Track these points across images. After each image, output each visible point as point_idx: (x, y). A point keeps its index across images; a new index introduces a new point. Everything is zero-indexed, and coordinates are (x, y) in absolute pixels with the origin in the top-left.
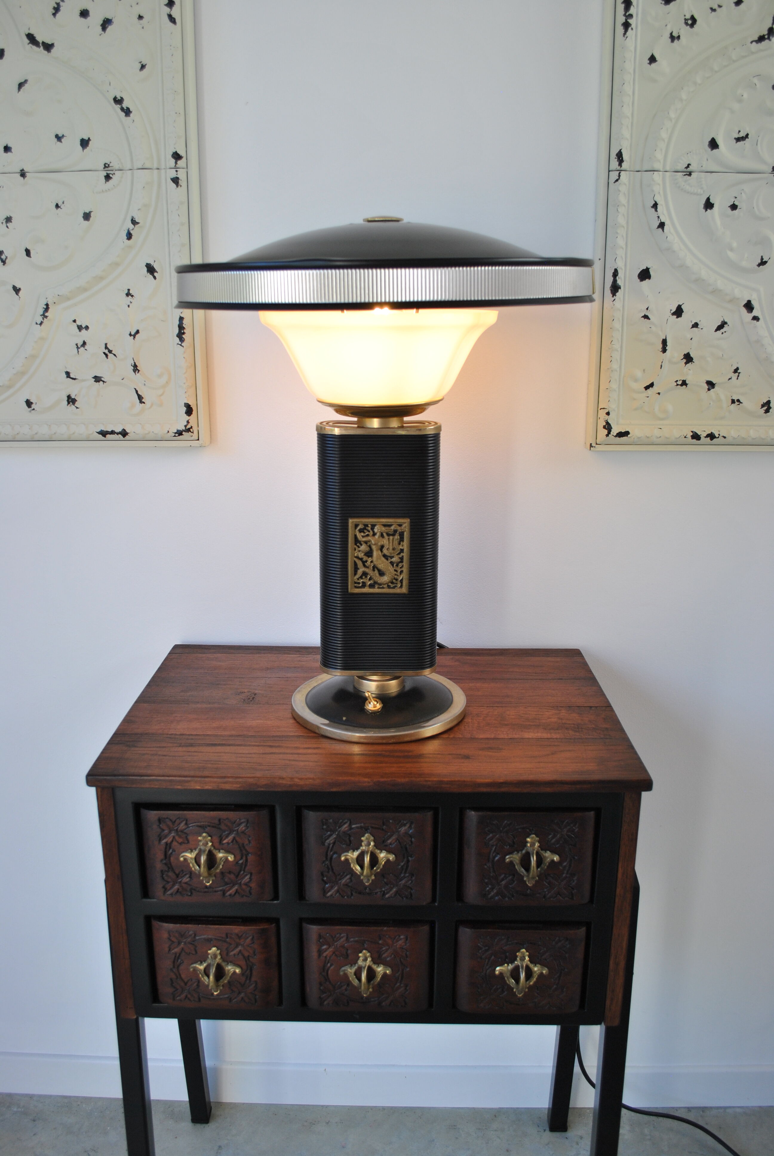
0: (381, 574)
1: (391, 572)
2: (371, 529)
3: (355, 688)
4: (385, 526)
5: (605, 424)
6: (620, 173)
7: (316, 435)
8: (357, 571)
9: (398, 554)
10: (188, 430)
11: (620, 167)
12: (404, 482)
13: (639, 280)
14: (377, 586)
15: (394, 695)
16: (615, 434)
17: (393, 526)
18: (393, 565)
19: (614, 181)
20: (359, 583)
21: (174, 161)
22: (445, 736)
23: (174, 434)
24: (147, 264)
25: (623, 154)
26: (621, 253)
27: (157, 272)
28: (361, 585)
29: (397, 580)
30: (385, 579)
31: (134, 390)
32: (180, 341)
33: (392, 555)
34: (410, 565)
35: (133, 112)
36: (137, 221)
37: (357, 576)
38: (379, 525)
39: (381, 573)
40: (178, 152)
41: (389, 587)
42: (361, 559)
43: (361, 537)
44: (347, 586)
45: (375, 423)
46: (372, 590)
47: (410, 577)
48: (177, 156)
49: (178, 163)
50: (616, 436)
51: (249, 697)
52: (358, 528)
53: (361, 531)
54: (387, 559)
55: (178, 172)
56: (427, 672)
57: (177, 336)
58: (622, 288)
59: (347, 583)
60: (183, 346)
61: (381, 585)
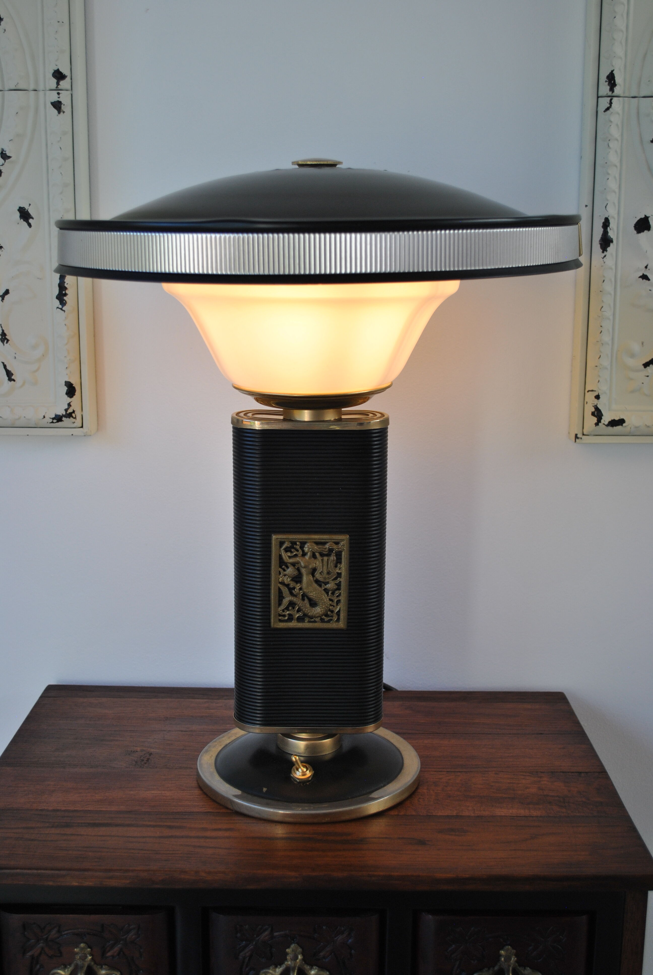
0: (313, 604)
1: (325, 602)
2: (300, 547)
3: (278, 748)
4: (317, 543)
5: (593, 410)
6: (611, 100)
7: (232, 429)
8: (282, 600)
9: (333, 580)
10: (69, 415)
11: (611, 92)
12: (342, 489)
13: (635, 232)
14: (307, 620)
15: (327, 758)
16: (606, 423)
17: (328, 544)
18: (327, 593)
19: (604, 109)
20: (284, 616)
21: (55, 81)
22: (392, 813)
23: (51, 420)
24: (20, 208)
25: (615, 76)
26: (612, 198)
27: (33, 218)
28: (286, 618)
29: (332, 612)
30: (318, 610)
31: (2, 364)
32: (61, 304)
33: (327, 581)
34: (349, 593)
35: (4, 19)
36: (8, 155)
37: (282, 607)
38: (310, 542)
39: (312, 602)
40: (61, 70)
41: (322, 621)
42: (287, 586)
43: (288, 558)
44: (270, 619)
45: (306, 415)
46: (300, 625)
47: (349, 608)
48: (59, 76)
49: (60, 83)
50: (607, 425)
51: (142, 758)
52: (284, 547)
53: (287, 550)
54: (320, 586)
55: (61, 95)
56: (370, 728)
57: (57, 298)
58: (615, 241)
59: (270, 616)
60: (64, 311)
61: (313, 618)
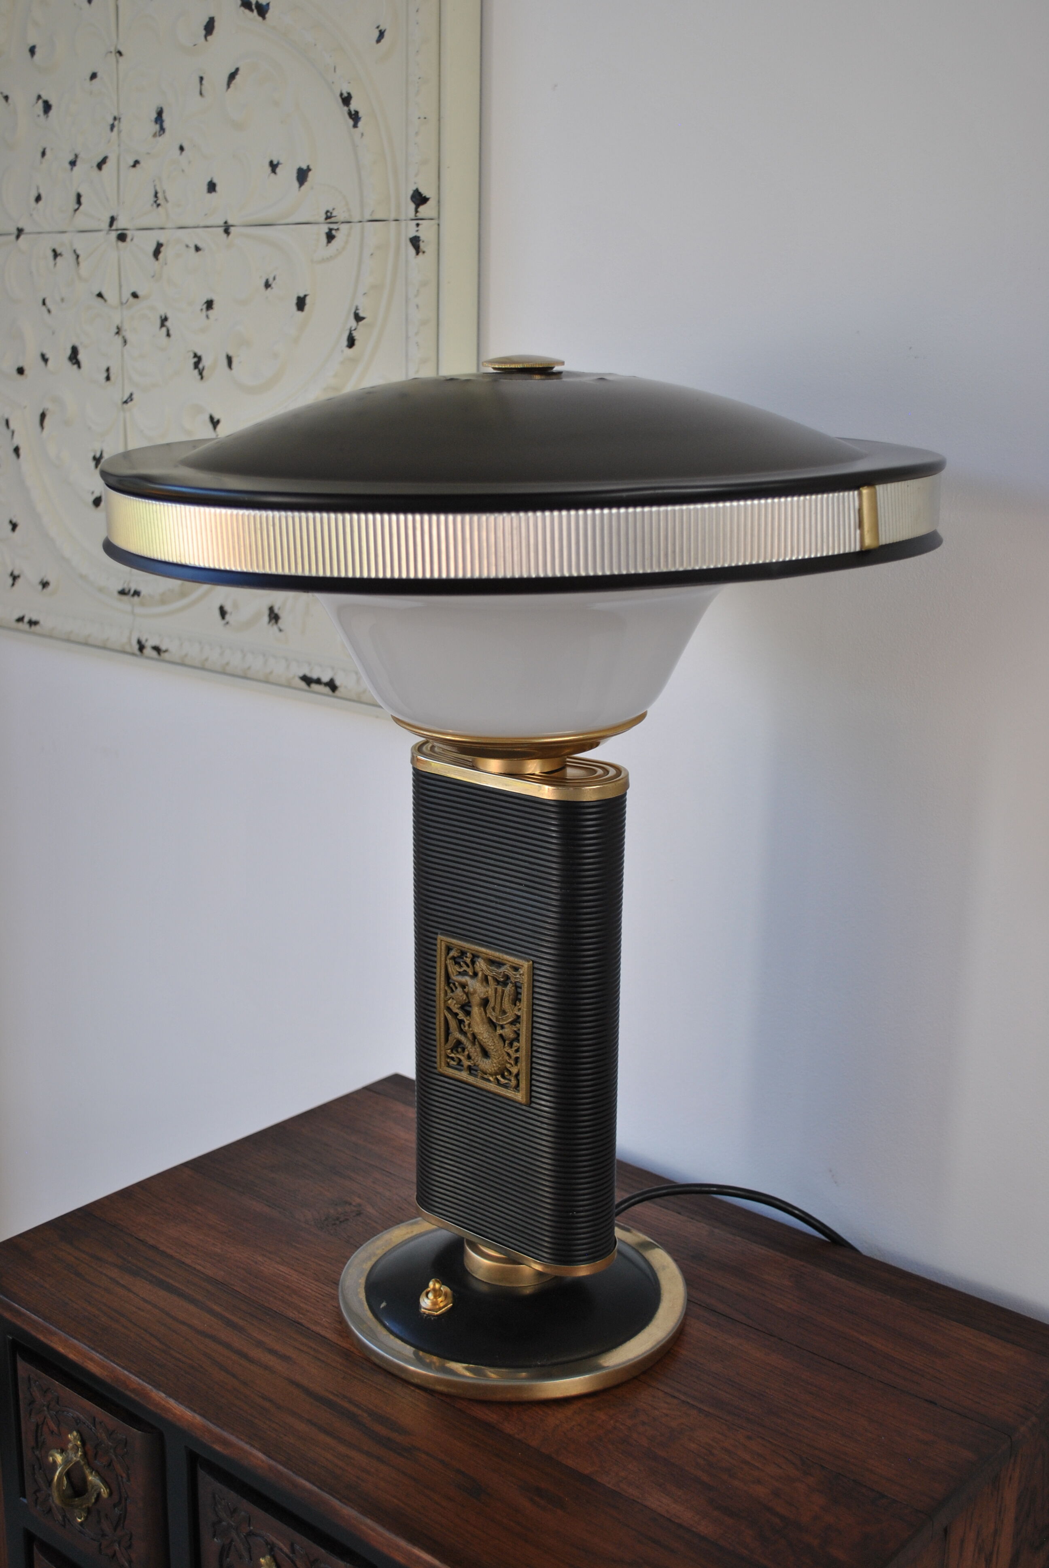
0: (485, 1054)
1: (500, 1055)
2: (471, 962)
4: (491, 962)
9: (512, 1023)
14: (478, 1074)
17: (504, 967)
18: (503, 1043)
20: (452, 1059)
21: (412, 206)
28: (454, 1063)
29: (510, 1073)
30: (486, 1065)
33: (500, 1023)
34: (532, 1050)
35: (362, 118)
36: (362, 315)
37: (449, 1046)
38: (483, 958)
39: (483, 1050)
40: (421, 190)
41: (498, 1082)
42: (455, 1015)
43: (455, 973)
44: (435, 1057)
46: (471, 1079)
47: (531, 1073)
48: (419, 199)
49: (421, 210)
51: (342, 1215)
52: (451, 955)
53: (455, 961)
54: (494, 1029)
55: (420, 227)
59: (435, 1052)
61: (486, 1074)
